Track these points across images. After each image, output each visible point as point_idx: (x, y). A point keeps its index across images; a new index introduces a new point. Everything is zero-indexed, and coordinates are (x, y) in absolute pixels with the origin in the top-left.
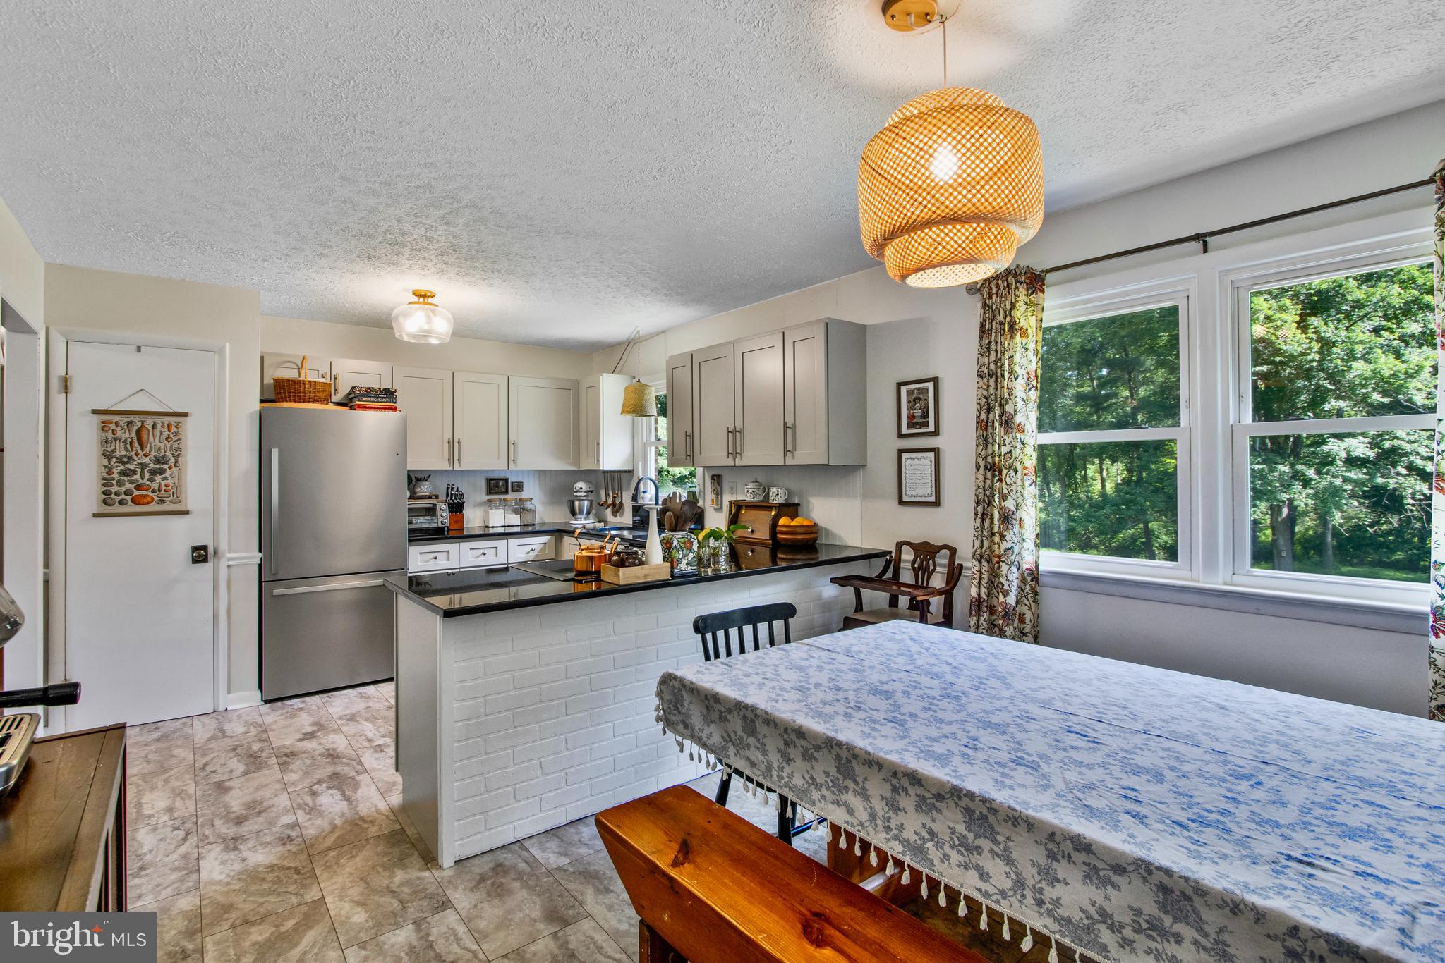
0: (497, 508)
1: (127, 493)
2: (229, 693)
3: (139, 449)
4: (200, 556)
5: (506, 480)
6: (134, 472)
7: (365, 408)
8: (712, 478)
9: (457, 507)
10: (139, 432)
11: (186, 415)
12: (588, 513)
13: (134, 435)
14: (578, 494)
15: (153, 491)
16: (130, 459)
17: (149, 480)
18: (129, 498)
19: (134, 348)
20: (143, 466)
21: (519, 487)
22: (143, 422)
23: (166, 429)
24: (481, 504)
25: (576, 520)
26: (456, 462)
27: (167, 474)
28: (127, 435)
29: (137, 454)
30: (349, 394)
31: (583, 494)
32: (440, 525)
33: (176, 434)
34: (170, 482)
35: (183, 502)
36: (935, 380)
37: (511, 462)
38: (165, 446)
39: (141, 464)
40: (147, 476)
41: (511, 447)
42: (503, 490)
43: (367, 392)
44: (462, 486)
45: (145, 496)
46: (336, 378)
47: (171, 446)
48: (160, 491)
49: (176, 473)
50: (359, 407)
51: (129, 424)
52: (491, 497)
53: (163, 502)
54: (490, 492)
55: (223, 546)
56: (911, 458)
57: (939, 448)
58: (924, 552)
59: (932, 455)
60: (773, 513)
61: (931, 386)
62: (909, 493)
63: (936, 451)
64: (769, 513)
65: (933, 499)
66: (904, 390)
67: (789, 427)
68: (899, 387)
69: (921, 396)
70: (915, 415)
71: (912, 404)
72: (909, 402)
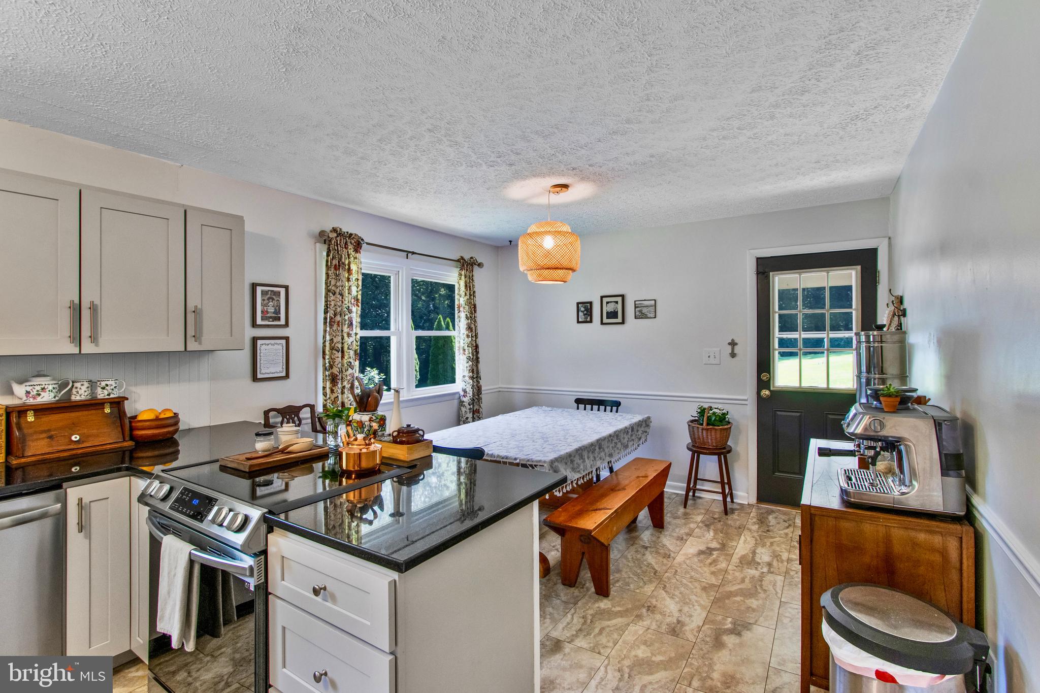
36: (286, 288)
56: (265, 344)
57: (288, 337)
58: (290, 413)
59: (284, 342)
60: (107, 410)
61: (283, 291)
62: (263, 371)
63: (287, 339)
64: (100, 411)
65: (284, 374)
66: (259, 290)
67: (194, 312)
68: (254, 286)
69: (274, 297)
70: (269, 310)
71: (266, 302)
72: (264, 300)
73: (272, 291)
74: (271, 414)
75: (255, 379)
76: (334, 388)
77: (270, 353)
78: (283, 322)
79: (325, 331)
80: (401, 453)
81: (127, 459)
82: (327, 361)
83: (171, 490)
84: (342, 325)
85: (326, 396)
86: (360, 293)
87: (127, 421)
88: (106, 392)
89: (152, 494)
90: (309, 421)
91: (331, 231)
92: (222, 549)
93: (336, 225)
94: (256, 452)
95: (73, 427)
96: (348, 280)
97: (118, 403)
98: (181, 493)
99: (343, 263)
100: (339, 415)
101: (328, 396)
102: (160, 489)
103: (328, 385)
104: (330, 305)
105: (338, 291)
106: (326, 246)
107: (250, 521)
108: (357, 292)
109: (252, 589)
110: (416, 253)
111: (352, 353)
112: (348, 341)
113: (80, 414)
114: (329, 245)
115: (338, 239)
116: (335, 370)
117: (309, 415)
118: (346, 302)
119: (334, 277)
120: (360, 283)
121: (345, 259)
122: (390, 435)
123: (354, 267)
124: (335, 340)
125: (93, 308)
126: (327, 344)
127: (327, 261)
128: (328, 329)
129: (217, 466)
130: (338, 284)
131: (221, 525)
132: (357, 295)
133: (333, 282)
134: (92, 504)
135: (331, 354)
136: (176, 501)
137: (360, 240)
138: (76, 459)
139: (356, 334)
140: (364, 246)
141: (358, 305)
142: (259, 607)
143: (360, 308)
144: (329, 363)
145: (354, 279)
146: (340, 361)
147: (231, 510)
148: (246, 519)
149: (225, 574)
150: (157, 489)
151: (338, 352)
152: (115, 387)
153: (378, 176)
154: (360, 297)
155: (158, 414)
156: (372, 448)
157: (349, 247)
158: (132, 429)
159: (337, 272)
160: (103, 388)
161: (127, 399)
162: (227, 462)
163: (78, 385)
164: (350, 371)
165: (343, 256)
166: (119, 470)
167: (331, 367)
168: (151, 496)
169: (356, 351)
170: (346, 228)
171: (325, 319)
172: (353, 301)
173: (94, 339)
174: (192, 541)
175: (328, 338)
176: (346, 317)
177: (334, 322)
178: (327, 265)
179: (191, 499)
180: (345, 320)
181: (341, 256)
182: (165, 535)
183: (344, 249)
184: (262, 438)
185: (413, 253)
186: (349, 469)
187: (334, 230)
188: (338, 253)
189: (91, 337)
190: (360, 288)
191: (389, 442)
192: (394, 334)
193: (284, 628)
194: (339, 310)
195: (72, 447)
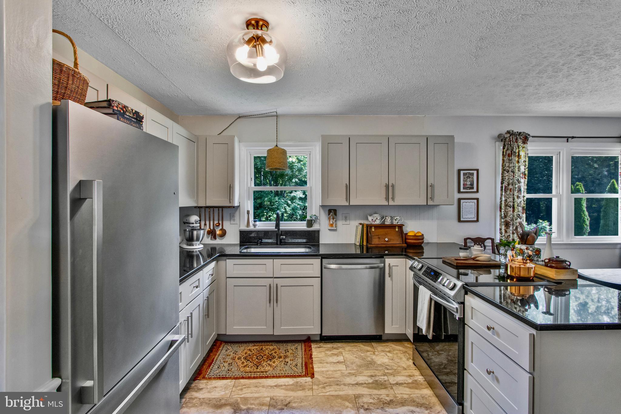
8: (330, 211)
14: (195, 225)
36: (477, 170)
43: (123, 111)
56: (465, 202)
57: (478, 198)
58: (480, 241)
59: (475, 201)
60: (397, 230)
61: (475, 172)
62: (464, 217)
63: (477, 199)
64: (394, 230)
65: (475, 219)
66: (462, 172)
67: (431, 186)
68: (459, 171)
69: (470, 176)
70: (467, 184)
71: (465, 179)
72: (464, 178)
73: (469, 173)
74: (468, 241)
75: (459, 220)
76: (507, 230)
77: (468, 208)
78: (475, 190)
79: (502, 195)
80: (551, 273)
81: (404, 251)
82: (503, 213)
83: (422, 266)
84: (513, 191)
85: (502, 234)
86: (527, 170)
87: (404, 235)
88: (397, 222)
89: (415, 266)
90: (491, 248)
91: (506, 133)
92: (444, 296)
93: (509, 129)
94: (460, 257)
95: (386, 235)
96: (518, 162)
97: (401, 227)
98: (426, 268)
99: (515, 152)
100: (507, 244)
101: (503, 235)
102: (418, 265)
103: (503, 227)
104: (505, 179)
105: (511, 169)
106: (503, 143)
107: (457, 286)
108: (525, 169)
109: (457, 319)
110: (575, 137)
111: (520, 209)
112: (518, 201)
113: (388, 230)
114: (505, 142)
115: (511, 137)
116: (508, 219)
117: (491, 245)
118: (517, 176)
119: (508, 161)
120: (527, 163)
121: (516, 149)
122: (543, 261)
123: (522, 154)
124: (508, 200)
125: (393, 186)
126: (503, 203)
127: (503, 152)
128: (504, 193)
129: (441, 260)
130: (511, 165)
131: (444, 285)
132: (525, 172)
133: (507, 165)
134: (393, 267)
135: (506, 208)
136: (424, 271)
137: (527, 135)
138: (387, 248)
139: (524, 197)
140: (530, 139)
141: (525, 178)
142: (460, 339)
143: (526, 180)
144: (504, 214)
145: (522, 161)
146: (512, 213)
147: (448, 280)
148: (455, 285)
149: (445, 309)
150: (417, 265)
151: (511, 208)
152: (400, 220)
153: (540, 93)
154: (526, 172)
155: (415, 234)
156: (528, 265)
157: (519, 141)
158: (406, 239)
159: (510, 158)
160: (396, 220)
161: (404, 225)
162: (446, 260)
163: (387, 218)
164: (519, 220)
165: (514, 147)
166: (402, 255)
167: (505, 217)
168: (415, 267)
169: (523, 208)
170: (516, 129)
171: (502, 187)
172: (521, 175)
173: (393, 199)
174: (431, 290)
175: (503, 199)
176: (517, 186)
177: (508, 189)
178: (503, 154)
179: (431, 272)
180: (516, 188)
181: (513, 148)
182: (420, 285)
183: (515, 143)
184: (463, 251)
185: (573, 137)
186: (512, 275)
187: (508, 132)
188: (511, 146)
189: (392, 198)
190: (527, 166)
191: (542, 265)
192: (555, 196)
193: (472, 343)
194: (511, 181)
195: (385, 243)
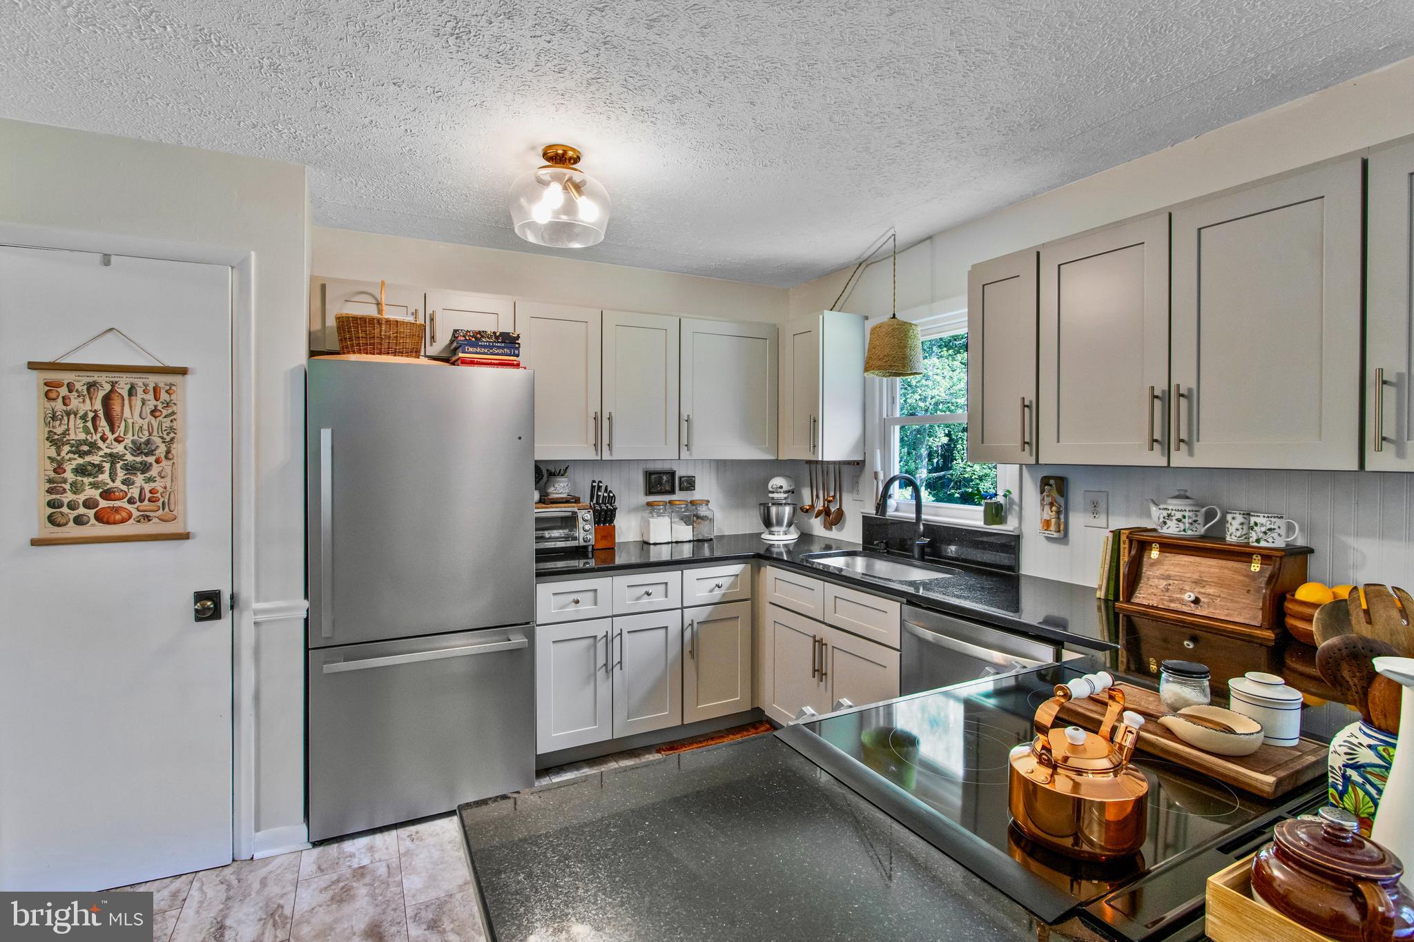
0: (659, 515)
1: (89, 504)
2: (257, 829)
3: (107, 430)
4: (205, 609)
5: (672, 474)
6: (100, 469)
7: (472, 363)
8: (1045, 482)
9: (605, 516)
10: (107, 401)
11: (183, 372)
12: (789, 525)
13: (98, 405)
14: (775, 495)
15: (131, 501)
16: (93, 447)
17: (123, 482)
18: (91, 513)
19: (98, 257)
20: (114, 458)
21: (689, 484)
22: (113, 384)
23: (151, 396)
24: (636, 509)
25: (771, 533)
26: (605, 448)
27: (154, 472)
28: (88, 406)
29: (104, 439)
30: (452, 342)
31: (783, 495)
32: (582, 543)
33: (167, 405)
34: (158, 485)
35: (180, 518)
37: (684, 449)
38: (150, 424)
39: (111, 455)
40: (121, 475)
41: (684, 425)
42: (668, 488)
43: (477, 338)
44: (612, 482)
45: (117, 510)
46: (432, 320)
47: (160, 424)
48: (141, 500)
49: (168, 470)
50: (464, 362)
51: (91, 386)
52: (652, 498)
53: (148, 518)
54: (650, 491)
55: (247, 590)
60: (1255, 567)
64: (1249, 567)
67: (1387, 383)
88: (1257, 536)
97: (1271, 558)
125: (1188, 394)
138: (1189, 629)
160: (1252, 529)
173: (1188, 444)
189: (1183, 441)
195: (1183, 609)
